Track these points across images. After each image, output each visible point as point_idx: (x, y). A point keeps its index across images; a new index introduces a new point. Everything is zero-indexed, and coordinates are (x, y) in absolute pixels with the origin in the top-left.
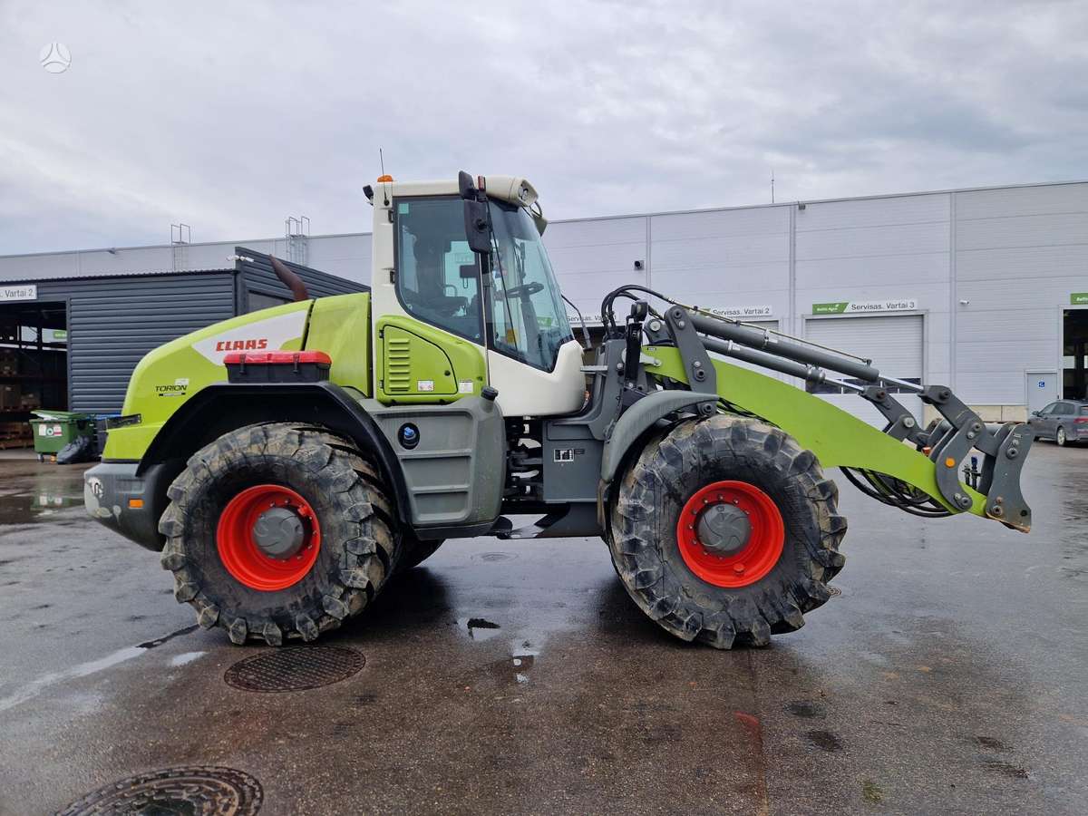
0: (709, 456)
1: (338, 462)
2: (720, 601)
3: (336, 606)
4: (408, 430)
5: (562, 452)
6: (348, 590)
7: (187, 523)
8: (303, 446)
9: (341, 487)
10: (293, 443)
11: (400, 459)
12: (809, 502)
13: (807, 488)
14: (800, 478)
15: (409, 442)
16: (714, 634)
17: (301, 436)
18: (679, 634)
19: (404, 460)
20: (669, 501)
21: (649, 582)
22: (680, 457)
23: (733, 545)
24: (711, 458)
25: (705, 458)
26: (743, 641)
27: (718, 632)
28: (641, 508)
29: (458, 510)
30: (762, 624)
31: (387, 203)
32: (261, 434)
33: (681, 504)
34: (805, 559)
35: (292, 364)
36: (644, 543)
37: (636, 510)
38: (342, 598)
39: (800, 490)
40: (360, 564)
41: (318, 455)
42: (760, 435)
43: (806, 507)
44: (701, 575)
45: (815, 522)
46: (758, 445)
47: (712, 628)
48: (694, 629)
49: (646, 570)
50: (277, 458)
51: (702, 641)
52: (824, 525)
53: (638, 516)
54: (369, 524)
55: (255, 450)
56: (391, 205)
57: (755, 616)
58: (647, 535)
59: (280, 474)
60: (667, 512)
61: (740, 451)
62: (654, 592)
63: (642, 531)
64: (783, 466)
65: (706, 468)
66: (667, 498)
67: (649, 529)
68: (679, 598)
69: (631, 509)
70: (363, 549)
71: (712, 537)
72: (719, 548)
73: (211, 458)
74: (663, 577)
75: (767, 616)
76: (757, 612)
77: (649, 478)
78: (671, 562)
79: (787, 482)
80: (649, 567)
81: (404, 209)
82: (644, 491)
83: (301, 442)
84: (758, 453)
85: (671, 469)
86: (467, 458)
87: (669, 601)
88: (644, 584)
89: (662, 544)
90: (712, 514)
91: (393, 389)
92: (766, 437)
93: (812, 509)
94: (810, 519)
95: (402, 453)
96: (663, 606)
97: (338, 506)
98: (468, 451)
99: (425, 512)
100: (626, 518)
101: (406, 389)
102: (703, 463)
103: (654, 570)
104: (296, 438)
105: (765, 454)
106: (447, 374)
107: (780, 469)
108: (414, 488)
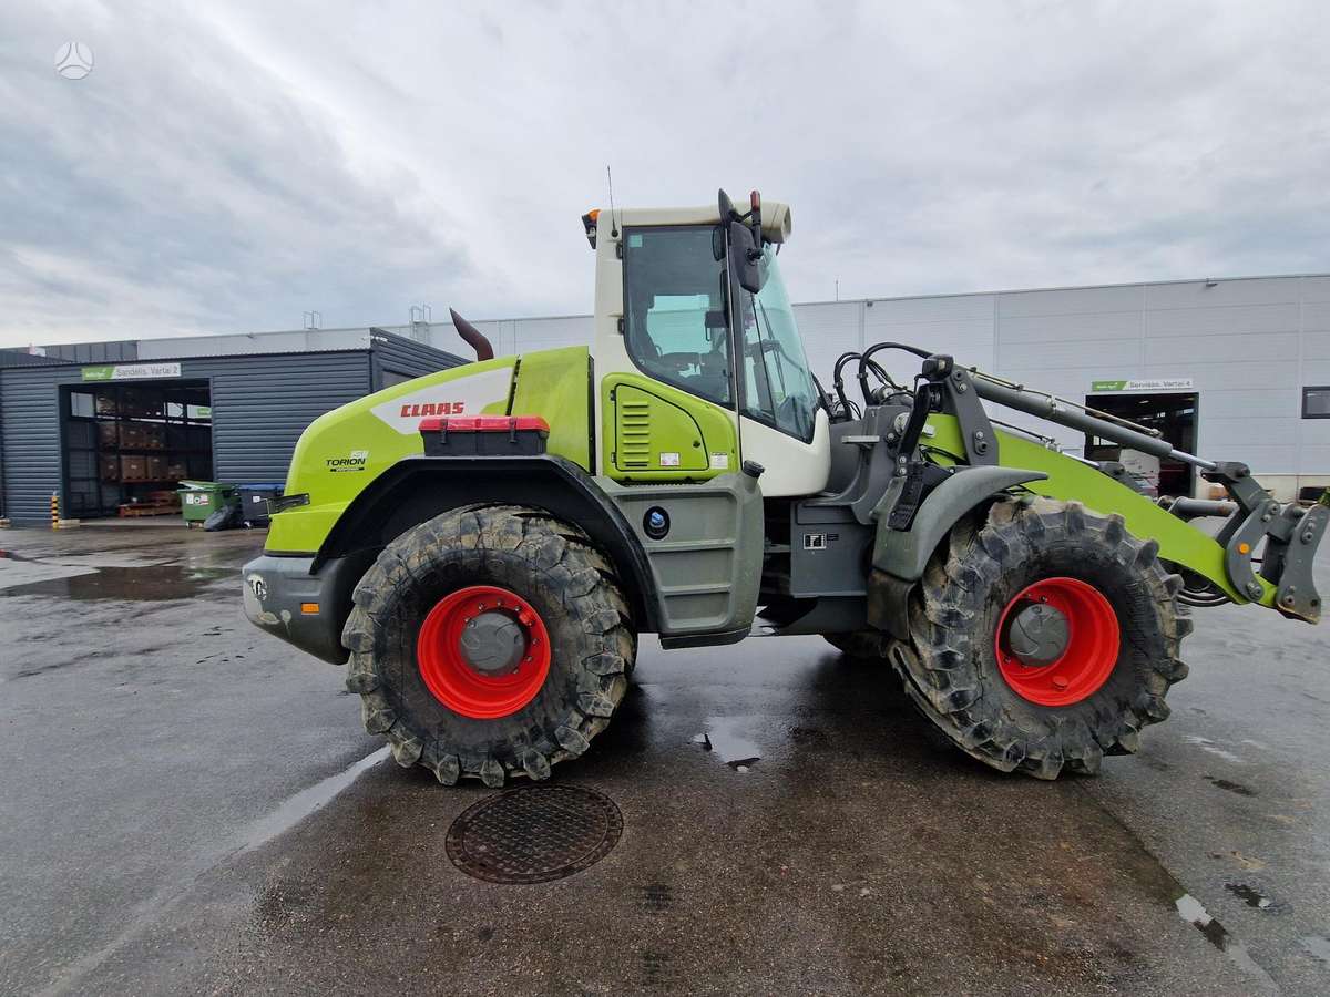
0: (1040, 548)
1: (572, 557)
2: (1047, 724)
3: (573, 739)
4: (657, 516)
5: (813, 538)
6: (589, 718)
7: (380, 635)
8: (527, 537)
9: (578, 590)
10: (515, 534)
11: (647, 552)
12: (1154, 604)
13: (1151, 585)
14: (1145, 574)
15: (657, 531)
16: (1038, 764)
17: (524, 524)
18: (995, 764)
19: (652, 554)
20: (991, 605)
21: (965, 703)
22: (1005, 548)
23: (1051, 653)
24: (1043, 552)
25: (1035, 551)
26: (1071, 772)
27: (1044, 761)
28: (957, 614)
29: (717, 613)
30: (1094, 749)
31: (615, 234)
32: (474, 521)
33: (1002, 608)
34: (1147, 670)
35: (508, 432)
36: (960, 657)
37: (951, 617)
38: (581, 728)
39: (1145, 589)
40: (604, 687)
41: (548, 549)
42: (1099, 522)
43: (1150, 608)
44: (1019, 691)
45: (1159, 622)
46: (1097, 534)
47: (1036, 756)
48: (1015, 758)
49: (962, 689)
50: (495, 553)
51: (1024, 772)
52: (1169, 629)
53: (954, 623)
54: (614, 636)
55: (468, 542)
56: (620, 237)
57: (1087, 741)
58: (964, 647)
59: (497, 573)
60: (987, 618)
61: (1077, 541)
62: (970, 716)
63: (957, 642)
64: (1126, 560)
65: (1035, 563)
66: (989, 601)
67: (966, 639)
68: (1000, 722)
69: (945, 615)
70: (608, 668)
71: (1027, 644)
72: (1036, 657)
74: (981, 697)
75: (1100, 740)
76: (1090, 735)
77: (967, 576)
78: (990, 679)
79: (1130, 580)
80: (965, 685)
81: (636, 242)
82: (961, 592)
83: (525, 532)
84: (1098, 545)
85: (995, 565)
86: (729, 550)
87: (988, 726)
88: (957, 706)
89: (980, 658)
90: (1028, 615)
91: (628, 464)
92: (1106, 524)
93: (1157, 611)
94: (1154, 623)
95: (650, 545)
96: (980, 732)
97: (575, 614)
98: (728, 542)
99: (675, 617)
100: (937, 626)
101: (644, 464)
102: (1034, 558)
103: (972, 689)
104: (518, 527)
105: (1107, 545)
106: (697, 445)
107: (1123, 563)
108: (664, 589)
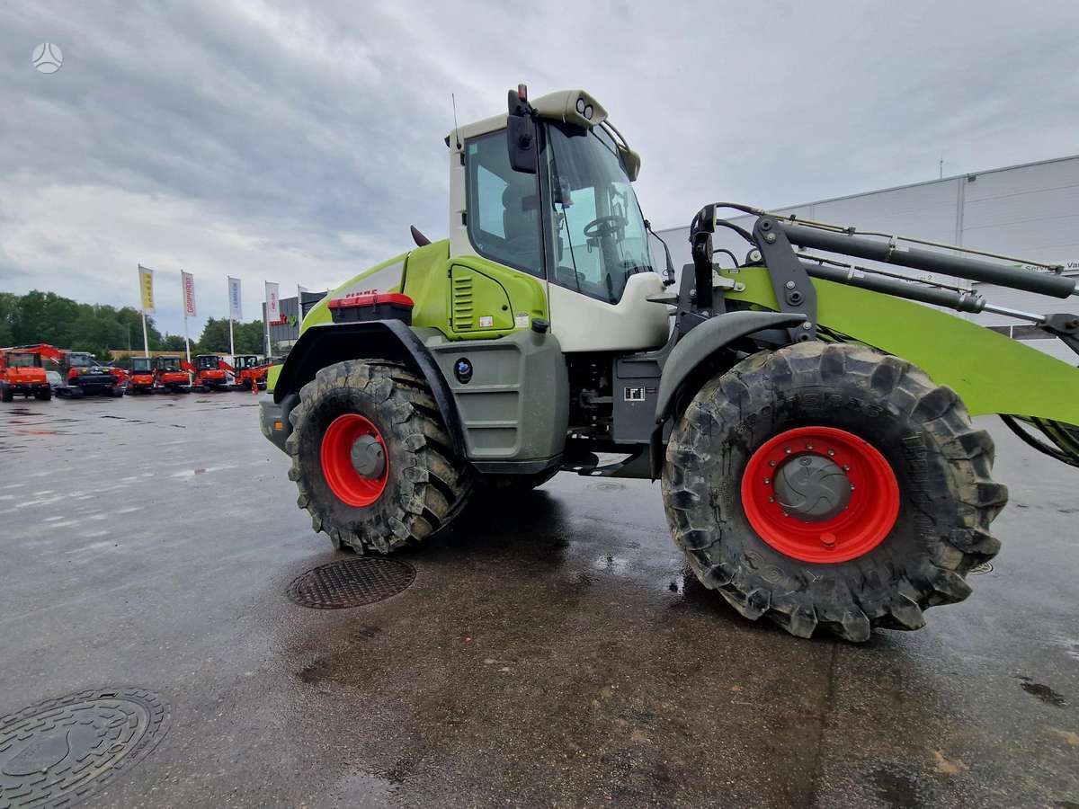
0: (786, 394)
1: (399, 395)
2: (797, 578)
3: (399, 528)
4: (462, 365)
5: (633, 391)
6: (409, 514)
7: (301, 444)
8: (373, 380)
9: (400, 418)
10: (364, 376)
11: (454, 393)
12: (942, 461)
13: (939, 441)
14: (930, 427)
15: (464, 376)
16: (788, 618)
17: (371, 370)
18: (740, 609)
19: (458, 394)
20: (730, 449)
21: (702, 544)
22: (745, 394)
23: (823, 508)
24: (790, 397)
25: (781, 396)
26: (827, 634)
27: (793, 616)
28: (694, 456)
29: (509, 446)
30: (857, 615)
31: (459, 146)
32: (344, 368)
33: (748, 454)
34: (931, 538)
35: (372, 305)
36: (696, 498)
37: (686, 458)
38: (404, 520)
39: (929, 443)
40: (417, 492)
41: (383, 388)
42: (865, 366)
43: (937, 467)
44: (771, 542)
45: (951, 487)
46: (863, 380)
47: (784, 609)
48: (759, 607)
49: (698, 529)
50: (354, 390)
51: (771, 623)
52: (968, 494)
53: (689, 465)
54: (424, 455)
55: (340, 383)
56: (463, 148)
57: (846, 604)
58: (699, 489)
59: (357, 406)
60: (727, 462)
61: (833, 388)
62: (708, 556)
63: (694, 483)
64: (901, 409)
65: (781, 409)
66: (727, 445)
67: (702, 480)
68: (740, 567)
69: (681, 456)
70: (418, 478)
71: (791, 496)
72: (802, 510)
73: (313, 392)
74: (719, 540)
75: (865, 607)
76: (850, 600)
77: (705, 420)
78: (731, 524)
79: (907, 432)
80: (703, 527)
81: (473, 149)
82: (698, 435)
83: (371, 376)
84: (863, 391)
85: (734, 409)
86: (515, 393)
87: (728, 570)
88: (695, 546)
89: (720, 501)
90: (794, 468)
91: (460, 327)
92: (875, 369)
93: (947, 472)
94: (942, 485)
95: (456, 387)
96: (719, 574)
97: (398, 436)
98: (516, 386)
99: (480, 445)
100: (675, 466)
101: (469, 326)
102: (779, 404)
103: (709, 530)
104: (367, 372)
105: (875, 392)
106: (505, 308)
107: (896, 412)
108: (467, 422)
